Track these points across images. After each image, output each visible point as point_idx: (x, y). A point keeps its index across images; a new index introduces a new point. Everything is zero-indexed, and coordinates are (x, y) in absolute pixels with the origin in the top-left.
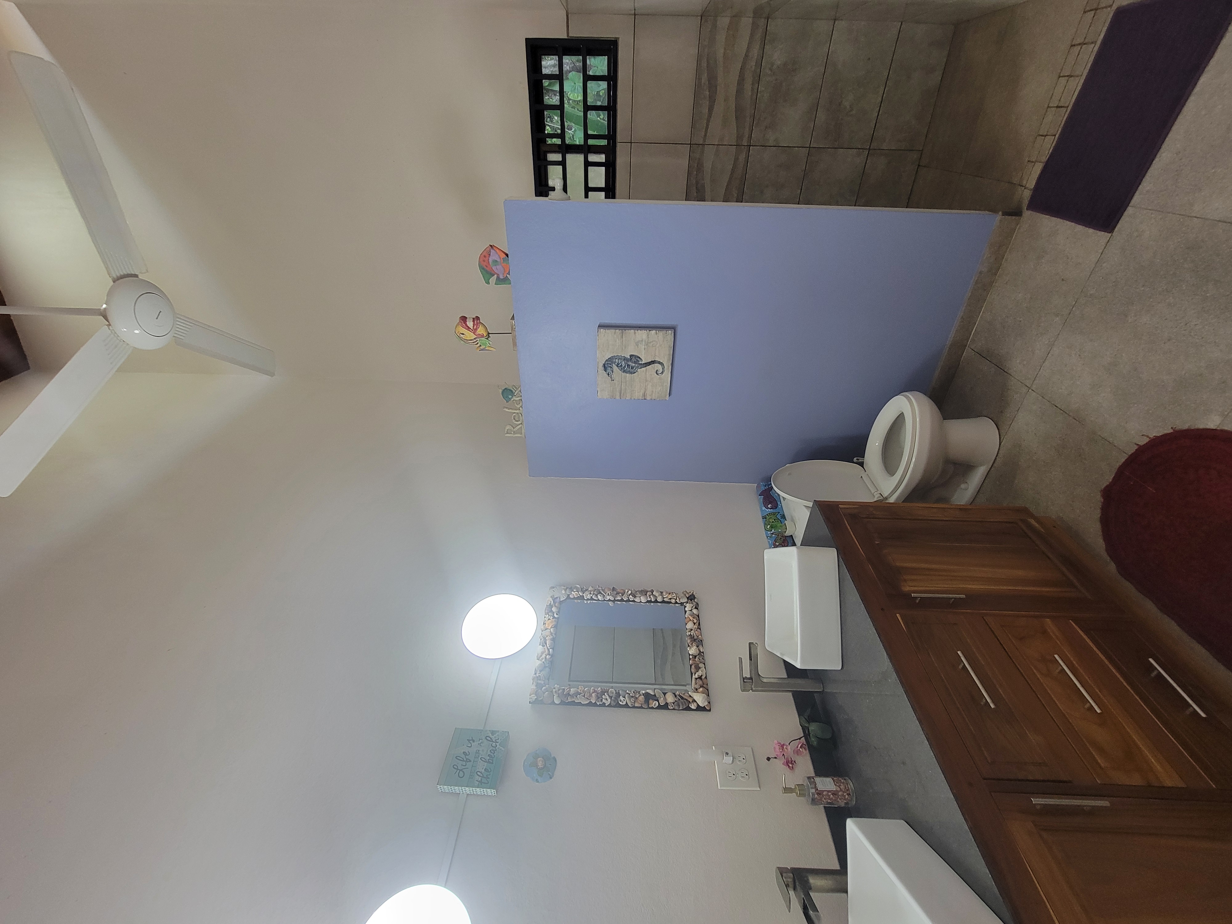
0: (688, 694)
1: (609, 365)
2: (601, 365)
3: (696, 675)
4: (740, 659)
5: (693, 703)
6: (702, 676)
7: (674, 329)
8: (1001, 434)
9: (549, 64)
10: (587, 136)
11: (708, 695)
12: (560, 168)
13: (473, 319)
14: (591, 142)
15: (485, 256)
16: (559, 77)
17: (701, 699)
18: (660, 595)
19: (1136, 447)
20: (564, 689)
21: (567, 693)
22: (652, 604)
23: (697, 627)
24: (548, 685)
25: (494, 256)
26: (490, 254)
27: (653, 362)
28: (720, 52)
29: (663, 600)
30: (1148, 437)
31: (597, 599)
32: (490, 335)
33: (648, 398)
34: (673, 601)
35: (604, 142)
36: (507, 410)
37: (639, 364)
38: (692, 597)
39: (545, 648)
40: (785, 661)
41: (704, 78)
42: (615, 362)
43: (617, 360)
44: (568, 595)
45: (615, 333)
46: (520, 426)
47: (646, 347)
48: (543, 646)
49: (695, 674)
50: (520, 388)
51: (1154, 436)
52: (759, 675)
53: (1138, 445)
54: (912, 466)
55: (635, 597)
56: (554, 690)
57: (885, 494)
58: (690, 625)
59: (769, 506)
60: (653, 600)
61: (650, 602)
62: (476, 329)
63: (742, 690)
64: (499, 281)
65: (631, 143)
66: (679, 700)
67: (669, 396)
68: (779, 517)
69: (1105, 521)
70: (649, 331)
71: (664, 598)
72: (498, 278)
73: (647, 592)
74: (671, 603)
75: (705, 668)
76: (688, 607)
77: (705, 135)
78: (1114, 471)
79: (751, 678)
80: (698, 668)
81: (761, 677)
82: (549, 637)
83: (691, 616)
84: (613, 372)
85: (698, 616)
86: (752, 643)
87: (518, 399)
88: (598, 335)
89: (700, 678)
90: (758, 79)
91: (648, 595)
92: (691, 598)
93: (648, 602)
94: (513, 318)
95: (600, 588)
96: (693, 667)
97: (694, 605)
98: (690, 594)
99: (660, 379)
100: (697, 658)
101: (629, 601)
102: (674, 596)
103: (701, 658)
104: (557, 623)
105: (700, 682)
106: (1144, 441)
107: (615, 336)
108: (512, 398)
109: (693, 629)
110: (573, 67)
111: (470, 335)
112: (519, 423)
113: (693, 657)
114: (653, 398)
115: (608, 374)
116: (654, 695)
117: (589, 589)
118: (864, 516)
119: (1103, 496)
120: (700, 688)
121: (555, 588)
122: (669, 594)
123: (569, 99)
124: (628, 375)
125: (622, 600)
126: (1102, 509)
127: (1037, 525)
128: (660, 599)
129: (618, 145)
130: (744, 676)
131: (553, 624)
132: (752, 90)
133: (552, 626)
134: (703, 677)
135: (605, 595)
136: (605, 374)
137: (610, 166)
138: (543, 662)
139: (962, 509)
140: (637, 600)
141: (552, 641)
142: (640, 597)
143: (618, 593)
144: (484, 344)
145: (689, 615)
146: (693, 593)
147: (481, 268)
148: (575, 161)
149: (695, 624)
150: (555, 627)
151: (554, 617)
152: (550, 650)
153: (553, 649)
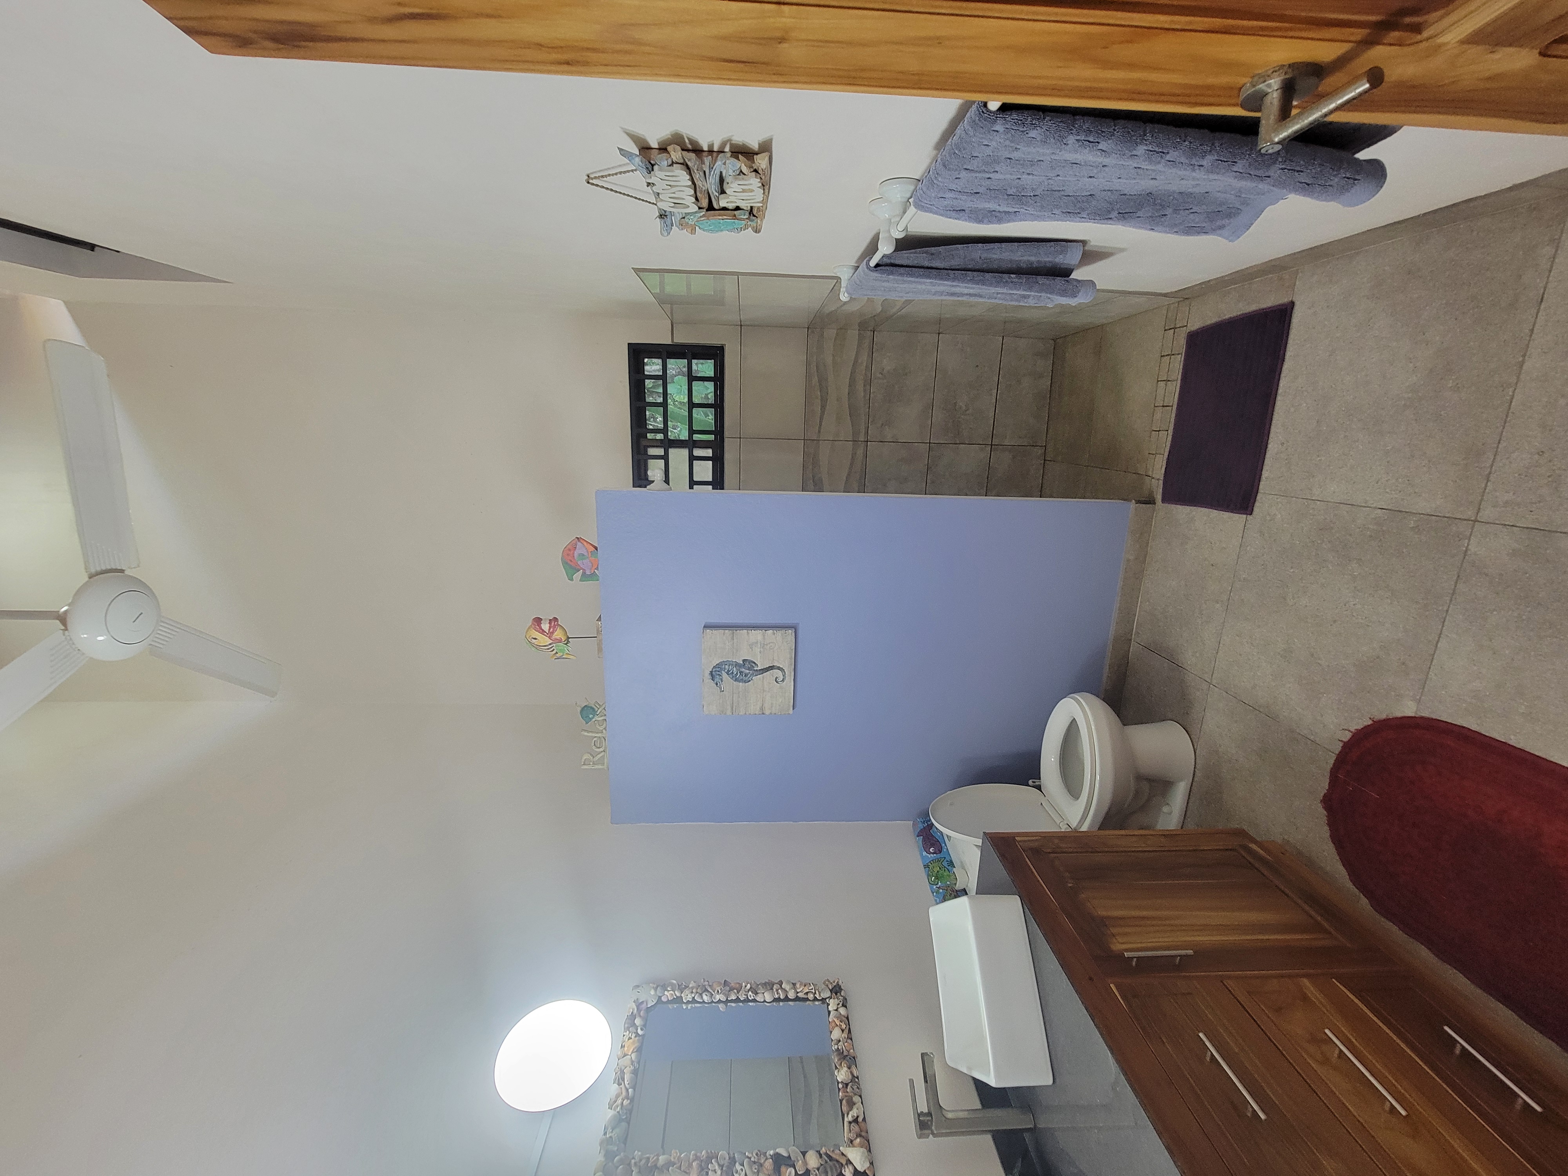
0: (839, 1151)
1: (718, 673)
2: (707, 673)
3: (850, 1116)
4: (911, 1081)
5: (848, 1166)
6: (858, 1117)
7: (795, 628)
8: (1194, 741)
9: (653, 366)
10: (692, 432)
11: (870, 1151)
12: (662, 462)
13: (550, 620)
14: (696, 437)
15: (570, 550)
16: (663, 378)
17: (858, 1158)
18: (792, 988)
19: (1341, 744)
20: (648, 1158)
21: (653, 1164)
22: (781, 1004)
23: (846, 1037)
24: (625, 1152)
25: (580, 549)
26: (576, 548)
27: (771, 668)
28: (829, 360)
29: (797, 996)
30: (1349, 731)
31: (702, 1001)
32: (570, 640)
33: (767, 712)
34: (811, 996)
35: (711, 437)
36: (586, 734)
37: (754, 670)
38: (838, 989)
39: (621, 1088)
40: (974, 1079)
41: (815, 380)
42: (725, 669)
43: (727, 667)
44: (659, 996)
45: (724, 634)
46: (602, 754)
47: (762, 650)
48: (619, 1084)
49: (848, 1114)
50: (604, 705)
51: (1356, 730)
52: (940, 1106)
53: (1341, 741)
54: (1097, 785)
55: (756, 993)
56: (633, 1161)
57: (1074, 825)
58: (836, 1034)
59: (931, 850)
60: (782, 997)
61: (778, 1000)
62: (553, 633)
63: (919, 1136)
64: (585, 577)
65: (740, 438)
66: (826, 1162)
67: (793, 709)
68: (945, 864)
69: (1337, 840)
70: (766, 630)
71: (798, 993)
72: (584, 573)
73: (773, 985)
74: (807, 999)
75: (862, 1103)
76: (833, 1004)
77: (819, 432)
78: (1328, 775)
79: (929, 1114)
80: (851, 1104)
81: (943, 1110)
82: (628, 1068)
83: (838, 1018)
84: (722, 681)
85: (847, 1018)
86: (926, 1054)
87: (602, 718)
88: (703, 637)
89: (856, 1120)
90: (869, 382)
91: (775, 990)
92: (836, 990)
93: (775, 1000)
94: (599, 619)
95: (706, 983)
96: (844, 1102)
97: (840, 1001)
98: (835, 984)
99: (781, 688)
100: (849, 1087)
101: (747, 1000)
102: (812, 989)
103: (855, 1087)
104: (642, 1043)
105: (854, 1126)
106: (1347, 736)
107: (725, 638)
108: (593, 718)
109: (841, 1039)
110: (679, 372)
111: (544, 640)
112: (601, 750)
113: (843, 1087)
114: (774, 712)
115: (717, 684)
116: (787, 1157)
117: (690, 986)
118: (1049, 850)
119: (1325, 808)
120: (856, 1138)
121: (640, 988)
122: (805, 986)
123: (674, 401)
124: (741, 683)
125: (738, 1000)
126: (1329, 824)
127: (1261, 852)
128: (791, 995)
129: (726, 440)
130: (919, 1112)
131: (636, 1045)
132: (865, 391)
133: (634, 1049)
134: (860, 1119)
135: (713, 993)
136: (713, 684)
137: (718, 461)
138: (618, 1112)
139: (1169, 835)
140: (759, 998)
141: (633, 1075)
142: (763, 993)
143: (731, 989)
144: (562, 651)
145: (834, 1017)
146: (838, 982)
147: (565, 563)
148: (679, 456)
149: (843, 1031)
150: (639, 1050)
151: (637, 1035)
152: (630, 1090)
153: (634, 1088)
